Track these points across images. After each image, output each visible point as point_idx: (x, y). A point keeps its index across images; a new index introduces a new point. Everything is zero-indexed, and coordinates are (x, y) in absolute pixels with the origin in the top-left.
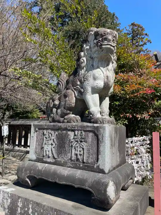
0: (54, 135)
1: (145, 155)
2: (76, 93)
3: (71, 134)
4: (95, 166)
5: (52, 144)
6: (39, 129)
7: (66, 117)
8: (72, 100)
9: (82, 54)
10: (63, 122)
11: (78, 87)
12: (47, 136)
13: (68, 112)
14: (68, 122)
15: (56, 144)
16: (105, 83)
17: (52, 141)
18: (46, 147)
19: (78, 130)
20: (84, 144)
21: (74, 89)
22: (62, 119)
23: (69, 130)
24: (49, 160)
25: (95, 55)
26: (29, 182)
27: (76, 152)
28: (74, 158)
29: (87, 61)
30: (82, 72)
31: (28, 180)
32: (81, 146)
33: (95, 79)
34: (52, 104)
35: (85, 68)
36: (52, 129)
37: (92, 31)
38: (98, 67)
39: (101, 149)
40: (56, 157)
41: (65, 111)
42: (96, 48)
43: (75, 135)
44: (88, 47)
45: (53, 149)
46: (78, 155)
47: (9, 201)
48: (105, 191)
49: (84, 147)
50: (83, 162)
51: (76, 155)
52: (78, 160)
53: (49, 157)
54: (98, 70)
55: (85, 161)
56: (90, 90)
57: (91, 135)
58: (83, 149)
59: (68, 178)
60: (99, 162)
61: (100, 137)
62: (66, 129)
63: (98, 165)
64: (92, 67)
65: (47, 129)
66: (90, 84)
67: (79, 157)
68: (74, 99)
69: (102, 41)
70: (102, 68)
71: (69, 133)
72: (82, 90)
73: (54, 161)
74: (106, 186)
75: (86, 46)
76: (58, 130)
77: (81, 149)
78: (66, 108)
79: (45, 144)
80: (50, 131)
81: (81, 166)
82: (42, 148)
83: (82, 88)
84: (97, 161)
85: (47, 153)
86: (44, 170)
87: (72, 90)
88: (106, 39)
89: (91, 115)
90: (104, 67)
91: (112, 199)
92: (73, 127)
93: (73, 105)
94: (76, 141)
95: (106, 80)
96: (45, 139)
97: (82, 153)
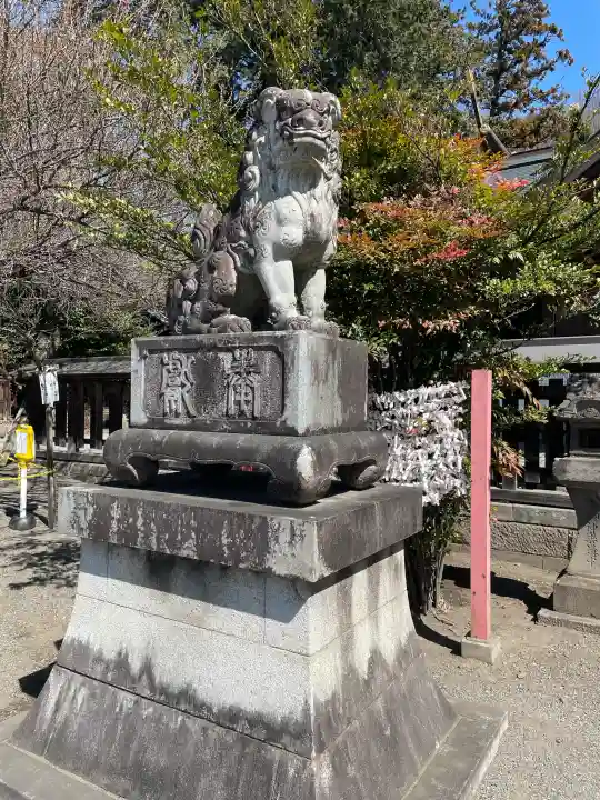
0: (186, 363)
1: (451, 434)
2: (237, 259)
3: (226, 358)
4: (278, 424)
5: (183, 385)
6: (152, 352)
7: (214, 321)
8: (229, 278)
9: (249, 156)
10: (209, 332)
11: (243, 243)
12: (171, 367)
13: (220, 307)
15: (192, 384)
16: (306, 233)
17: (182, 378)
18: (168, 392)
19: (241, 348)
20: (255, 379)
21: (233, 249)
22: (206, 326)
23: (221, 350)
24: (177, 422)
25: (278, 162)
26: (135, 472)
27: (238, 398)
28: (233, 410)
29: (261, 175)
30: (252, 203)
31: (131, 467)
32: (248, 382)
33: (280, 222)
34: (179, 288)
35: (257, 194)
36: (181, 350)
37: (271, 96)
38: (288, 193)
39: (290, 386)
40: (193, 412)
41: (213, 307)
42: (280, 143)
43: (235, 360)
44: (263, 139)
45: (186, 395)
46: (243, 402)
47: (91, 510)
48: (294, 463)
49: (256, 385)
50: (254, 418)
51: (238, 403)
52: (242, 413)
53: (177, 415)
54: (289, 198)
55: (255, 414)
56: (268, 250)
57: (269, 356)
58: (252, 388)
59: (219, 450)
60: (286, 414)
61: (288, 360)
62: (214, 348)
63: (283, 419)
64: (273, 192)
65: (169, 350)
66: (269, 235)
67: (245, 407)
68: (234, 274)
69: (293, 126)
70: (296, 194)
71: (221, 355)
72: (252, 252)
73: (189, 421)
74: (296, 454)
75: (259, 136)
76: (195, 350)
77: (249, 390)
78: (215, 298)
79: (168, 385)
80: (176, 355)
81: (249, 425)
82: (161, 395)
83: (251, 246)
84: (282, 413)
85: (174, 406)
86: (167, 442)
87: (228, 252)
88: (301, 121)
90: (303, 192)
91: (306, 478)
92: (229, 342)
93: (232, 290)
94: (237, 373)
95: (309, 223)
96: (165, 373)
97: (250, 398)
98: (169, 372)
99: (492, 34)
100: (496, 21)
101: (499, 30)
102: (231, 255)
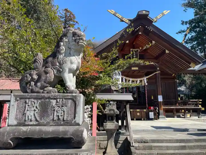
0: (37, 103)
1: (87, 119)
2: (55, 71)
3: (54, 102)
4: (73, 122)
5: (35, 110)
6: (21, 99)
9: (62, 44)
10: (43, 93)
11: (57, 66)
12: (30, 104)
14: (47, 93)
15: (39, 110)
16: (77, 67)
17: (35, 108)
18: (28, 113)
19: (60, 99)
20: (65, 108)
21: (54, 68)
22: (42, 91)
24: (31, 123)
27: (58, 114)
28: (56, 118)
29: (65, 49)
30: (61, 57)
31: (11, 142)
32: (62, 109)
33: (72, 63)
35: (63, 54)
36: (34, 99)
37: (71, 30)
38: (74, 56)
39: (77, 110)
40: (38, 119)
42: (74, 43)
43: (57, 102)
44: (67, 40)
45: (36, 115)
46: (60, 116)
48: (82, 134)
49: (65, 110)
50: (64, 120)
51: (58, 116)
52: (59, 119)
53: (31, 121)
54: (74, 57)
56: (67, 70)
57: (70, 101)
58: (64, 111)
59: (53, 132)
61: (77, 102)
62: (49, 98)
63: (75, 120)
64: (69, 54)
65: (29, 98)
67: (60, 117)
69: (79, 40)
70: (76, 56)
71: (51, 100)
72: (61, 70)
73: (37, 123)
74: (83, 131)
75: (65, 39)
76: (40, 99)
77: (62, 112)
79: (28, 110)
80: (33, 100)
81: (62, 123)
82: (24, 114)
83: (61, 68)
84: (75, 118)
85: (30, 118)
86: (29, 131)
87: (51, 68)
89: (67, 88)
91: (86, 139)
92: (55, 96)
94: (58, 106)
95: (78, 64)
96: (27, 106)
97: (63, 114)
98: (29, 106)
99: (63, 19)
100: (64, 16)
101: (65, 18)
102: (53, 70)
